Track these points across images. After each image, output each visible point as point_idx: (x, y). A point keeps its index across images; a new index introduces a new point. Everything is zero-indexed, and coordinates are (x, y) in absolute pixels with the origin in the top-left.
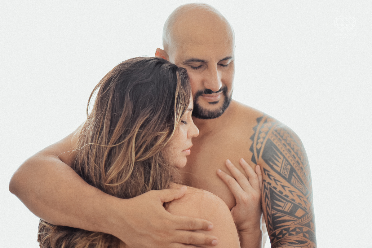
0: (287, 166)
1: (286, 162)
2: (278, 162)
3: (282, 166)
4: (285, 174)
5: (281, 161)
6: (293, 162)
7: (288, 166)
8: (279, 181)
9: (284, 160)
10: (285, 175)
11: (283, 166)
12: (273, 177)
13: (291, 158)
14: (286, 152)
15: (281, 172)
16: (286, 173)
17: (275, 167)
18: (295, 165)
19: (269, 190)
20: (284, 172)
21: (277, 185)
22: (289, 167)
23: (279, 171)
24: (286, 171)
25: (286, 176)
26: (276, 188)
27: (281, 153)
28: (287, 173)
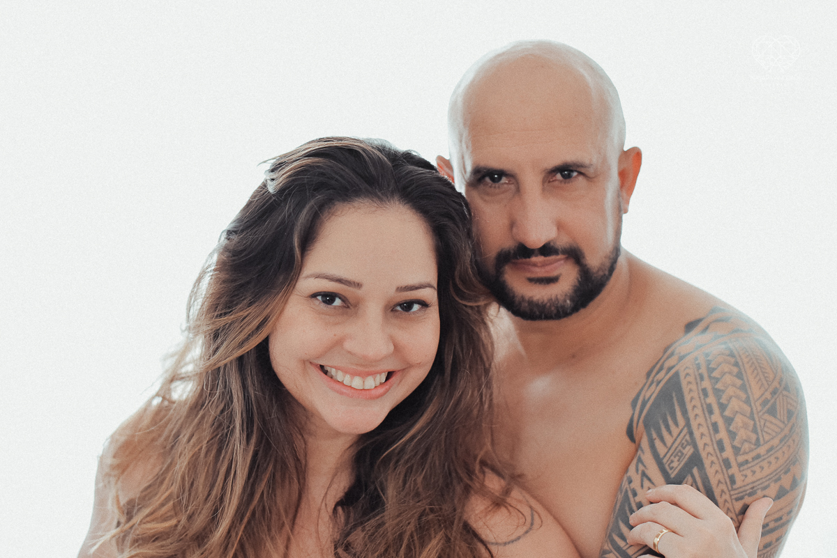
0: (684, 448)
1: (688, 437)
2: (670, 432)
3: (672, 446)
4: (671, 465)
5: (675, 431)
6: (706, 439)
7: (688, 448)
8: (649, 480)
9: (685, 431)
10: (671, 468)
11: (676, 445)
12: (645, 466)
13: (704, 430)
14: (698, 411)
15: (665, 461)
16: (675, 464)
17: (658, 443)
18: (710, 449)
19: (623, 493)
20: (672, 462)
21: (642, 486)
22: (689, 451)
23: (661, 456)
24: (677, 458)
25: (670, 472)
26: (635, 494)
27: (685, 412)
28: (676, 466)
